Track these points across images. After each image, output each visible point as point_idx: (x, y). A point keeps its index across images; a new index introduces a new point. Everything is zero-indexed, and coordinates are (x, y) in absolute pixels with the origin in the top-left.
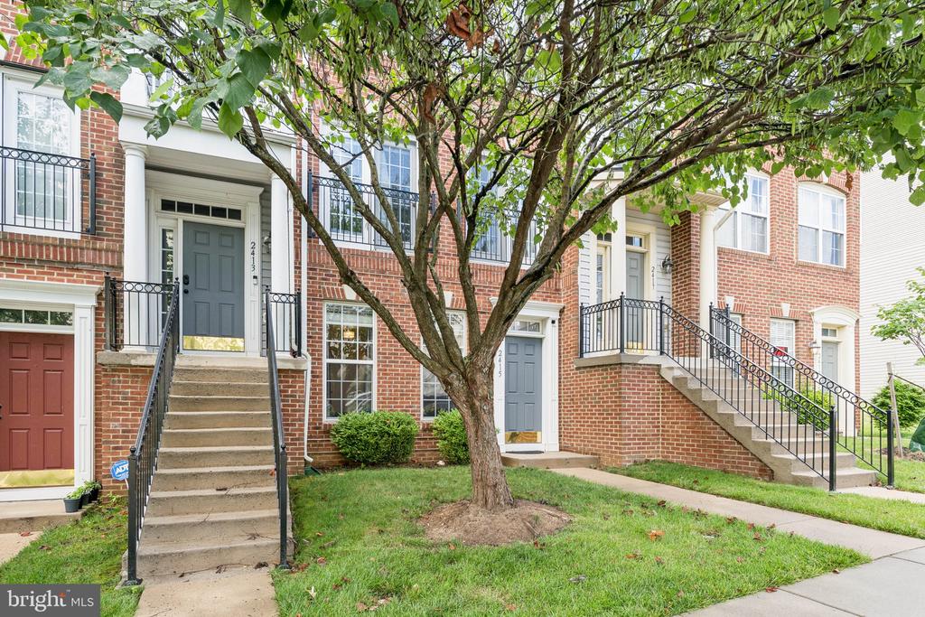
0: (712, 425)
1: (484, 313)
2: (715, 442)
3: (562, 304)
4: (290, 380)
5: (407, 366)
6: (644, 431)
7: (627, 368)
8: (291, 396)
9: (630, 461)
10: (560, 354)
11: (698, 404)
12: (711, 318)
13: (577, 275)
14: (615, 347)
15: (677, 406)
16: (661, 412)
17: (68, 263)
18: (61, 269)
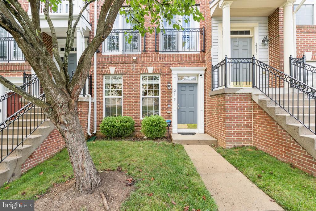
0: (283, 132)
1: (168, 74)
2: (285, 143)
3: (206, 67)
4: (80, 105)
5: (134, 98)
6: (241, 129)
7: (229, 96)
8: (80, 111)
9: (231, 146)
10: (205, 89)
11: (273, 117)
12: (290, 64)
13: (211, 52)
14: (223, 85)
15: (261, 117)
16: (252, 119)
17: (22, 70)
18: (20, 72)
